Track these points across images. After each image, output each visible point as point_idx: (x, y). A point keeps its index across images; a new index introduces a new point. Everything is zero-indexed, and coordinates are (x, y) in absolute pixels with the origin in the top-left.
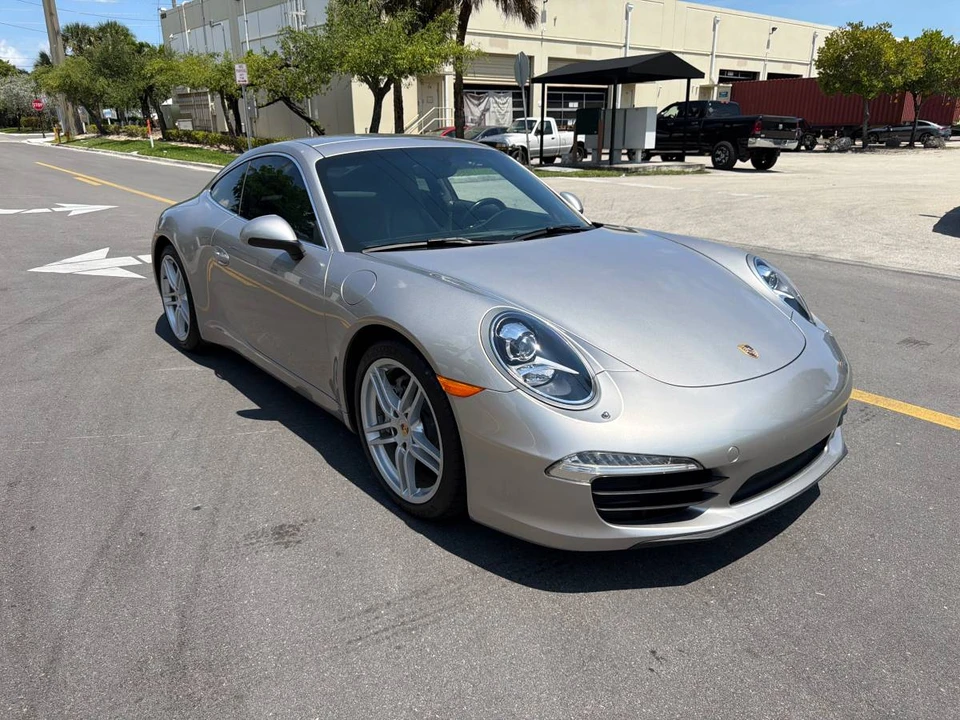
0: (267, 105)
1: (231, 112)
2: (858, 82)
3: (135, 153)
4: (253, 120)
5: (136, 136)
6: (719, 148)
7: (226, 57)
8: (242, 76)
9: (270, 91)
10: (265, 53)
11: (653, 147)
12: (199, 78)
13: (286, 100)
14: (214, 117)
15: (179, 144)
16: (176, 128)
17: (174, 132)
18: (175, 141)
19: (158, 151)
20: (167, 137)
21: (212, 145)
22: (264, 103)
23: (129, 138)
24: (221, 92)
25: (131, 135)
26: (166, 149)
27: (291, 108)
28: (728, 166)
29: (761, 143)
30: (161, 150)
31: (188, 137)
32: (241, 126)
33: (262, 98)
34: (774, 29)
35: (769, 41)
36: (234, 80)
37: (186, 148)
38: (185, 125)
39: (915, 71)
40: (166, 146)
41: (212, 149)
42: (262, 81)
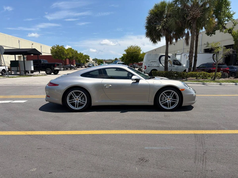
2: (61, 57)
6: (47, 70)
11: (33, 70)
28: (50, 74)
29: (57, 68)
34: (33, 44)
35: (32, 47)
39: (71, 55)
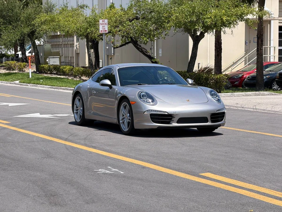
0: (121, 46)
1: (92, 50)
3: (17, 82)
4: (109, 57)
5: (13, 70)
7: (93, 11)
8: (103, 27)
9: (123, 37)
10: (122, 10)
12: (73, 27)
13: (135, 43)
14: (78, 54)
15: (50, 76)
16: (47, 63)
17: (46, 66)
18: (46, 73)
19: (36, 81)
20: (39, 70)
21: (75, 76)
22: (118, 45)
23: (8, 72)
24: (87, 37)
25: (9, 68)
26: (42, 79)
27: (138, 49)
30: (38, 79)
31: (57, 70)
32: (99, 62)
33: (118, 41)
36: (98, 29)
37: (56, 78)
38: (54, 61)
40: (40, 77)
41: (75, 79)
42: (118, 29)
